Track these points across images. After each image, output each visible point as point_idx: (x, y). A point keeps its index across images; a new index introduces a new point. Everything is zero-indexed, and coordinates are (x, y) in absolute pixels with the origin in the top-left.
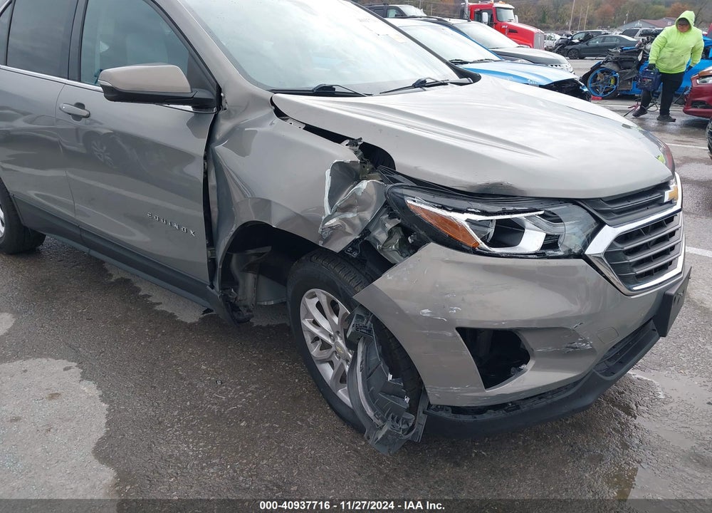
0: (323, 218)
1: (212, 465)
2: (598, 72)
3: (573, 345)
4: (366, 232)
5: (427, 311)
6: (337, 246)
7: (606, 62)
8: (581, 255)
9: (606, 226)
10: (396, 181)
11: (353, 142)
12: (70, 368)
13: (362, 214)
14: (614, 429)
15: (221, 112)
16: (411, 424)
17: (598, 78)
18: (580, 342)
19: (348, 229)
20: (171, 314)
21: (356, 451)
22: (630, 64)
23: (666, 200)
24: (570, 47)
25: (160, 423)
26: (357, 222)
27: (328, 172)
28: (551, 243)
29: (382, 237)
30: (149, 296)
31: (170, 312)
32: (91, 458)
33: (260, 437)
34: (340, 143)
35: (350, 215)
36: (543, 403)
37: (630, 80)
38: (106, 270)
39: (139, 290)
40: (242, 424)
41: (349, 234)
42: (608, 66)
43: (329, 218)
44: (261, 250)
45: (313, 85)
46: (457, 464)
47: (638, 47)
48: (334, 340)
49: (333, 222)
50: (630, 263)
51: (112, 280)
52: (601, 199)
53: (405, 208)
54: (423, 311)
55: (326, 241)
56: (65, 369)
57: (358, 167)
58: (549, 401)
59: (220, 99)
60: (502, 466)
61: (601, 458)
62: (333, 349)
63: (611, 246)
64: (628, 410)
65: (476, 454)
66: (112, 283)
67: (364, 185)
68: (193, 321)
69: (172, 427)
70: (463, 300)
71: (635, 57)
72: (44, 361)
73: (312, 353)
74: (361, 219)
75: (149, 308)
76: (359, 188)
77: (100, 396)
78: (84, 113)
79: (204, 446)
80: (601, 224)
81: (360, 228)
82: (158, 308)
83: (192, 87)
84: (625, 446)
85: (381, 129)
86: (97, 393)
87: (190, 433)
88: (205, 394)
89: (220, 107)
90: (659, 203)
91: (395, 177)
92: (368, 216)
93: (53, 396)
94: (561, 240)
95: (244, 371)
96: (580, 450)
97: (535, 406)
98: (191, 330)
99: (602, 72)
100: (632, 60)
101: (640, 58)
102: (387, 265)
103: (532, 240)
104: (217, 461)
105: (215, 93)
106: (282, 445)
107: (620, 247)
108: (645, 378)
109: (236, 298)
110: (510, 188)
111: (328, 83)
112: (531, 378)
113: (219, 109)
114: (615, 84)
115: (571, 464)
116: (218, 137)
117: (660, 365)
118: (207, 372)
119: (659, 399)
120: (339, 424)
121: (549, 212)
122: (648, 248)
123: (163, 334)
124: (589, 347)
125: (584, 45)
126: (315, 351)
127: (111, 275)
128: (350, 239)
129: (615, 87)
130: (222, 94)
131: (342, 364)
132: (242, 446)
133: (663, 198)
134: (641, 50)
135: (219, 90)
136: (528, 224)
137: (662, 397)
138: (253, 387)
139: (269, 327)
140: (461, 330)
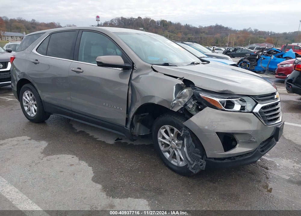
0: (173, 100)
1: (134, 184)
2: (242, 62)
3: (250, 140)
4: (186, 105)
5: (207, 127)
6: (176, 109)
7: (245, 59)
8: (252, 112)
9: (259, 104)
10: (196, 89)
11: (181, 79)
12: (74, 157)
13: (184, 99)
14: (263, 174)
15: (134, 71)
16: (202, 163)
17: (242, 65)
18: (252, 138)
19: (180, 104)
20: (104, 141)
21: (180, 179)
22: (253, 60)
23: (275, 98)
24: (229, 53)
25: (111, 172)
26: (183, 102)
27: (174, 87)
28: (243, 108)
29: (191, 106)
30: (94, 136)
31: (103, 141)
32: (92, 182)
33: (147, 176)
34: (177, 79)
35: (180, 100)
36: (242, 158)
37: (254, 65)
38: (74, 128)
39: (89, 134)
40: (140, 173)
41: (180, 106)
42: (246, 60)
43: (175, 100)
44: (145, 114)
45: (162, 63)
46: (214, 183)
47: (256, 54)
48: (171, 143)
49: (175, 102)
50: (266, 116)
51: (78, 131)
52: (256, 96)
53: (200, 97)
54: (206, 127)
55: (172, 108)
56: (72, 158)
57: (183, 86)
58: (244, 158)
59: (133, 66)
60: (229, 183)
61: (260, 181)
62: (170, 146)
63: (260, 110)
64: (267, 169)
65: (219, 180)
66: (78, 132)
67: (185, 91)
68: (112, 143)
69: (116, 173)
70: (218, 124)
71: (255, 57)
72: (64, 155)
73: (161, 149)
74: (184, 101)
75: (95, 140)
76: (184, 92)
77: (88, 165)
78: (81, 71)
79: (129, 179)
80: (257, 103)
81: (184, 104)
82: (98, 139)
83: (125, 63)
84: (267, 178)
85: (189, 75)
86: (86, 164)
87: (122, 175)
88: (124, 164)
89: (133, 69)
90: (273, 98)
91: (196, 88)
92: (186, 100)
93: (71, 165)
94: (245, 107)
95: (135, 158)
96: (253, 179)
97: (240, 159)
98: (112, 146)
99: (243, 62)
100: (254, 58)
101: (257, 57)
102: (192, 115)
103: (237, 107)
104: (135, 182)
105: (132, 65)
106: (155, 178)
107: (263, 111)
108: (272, 160)
109: (133, 132)
110: (230, 91)
111: (167, 62)
112: (239, 150)
113: (133, 70)
114: (249, 67)
115: (251, 183)
116: (133, 78)
117: (276, 156)
118: (122, 158)
119: (277, 166)
120: (172, 173)
121: (242, 99)
122: (271, 112)
123: (103, 147)
124: (255, 141)
125: (234, 53)
126: (162, 148)
127: (77, 130)
128: (180, 108)
129: (248, 68)
130: (134, 65)
131: (174, 151)
132: (142, 178)
133: (274, 97)
134: (257, 55)
135: (133, 64)
136: (235, 102)
137: (278, 165)
138: (140, 162)
139: (139, 145)
140: (217, 133)
